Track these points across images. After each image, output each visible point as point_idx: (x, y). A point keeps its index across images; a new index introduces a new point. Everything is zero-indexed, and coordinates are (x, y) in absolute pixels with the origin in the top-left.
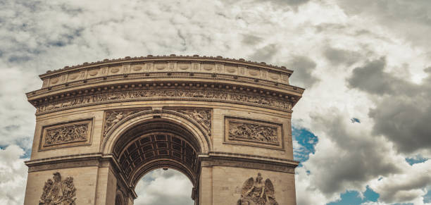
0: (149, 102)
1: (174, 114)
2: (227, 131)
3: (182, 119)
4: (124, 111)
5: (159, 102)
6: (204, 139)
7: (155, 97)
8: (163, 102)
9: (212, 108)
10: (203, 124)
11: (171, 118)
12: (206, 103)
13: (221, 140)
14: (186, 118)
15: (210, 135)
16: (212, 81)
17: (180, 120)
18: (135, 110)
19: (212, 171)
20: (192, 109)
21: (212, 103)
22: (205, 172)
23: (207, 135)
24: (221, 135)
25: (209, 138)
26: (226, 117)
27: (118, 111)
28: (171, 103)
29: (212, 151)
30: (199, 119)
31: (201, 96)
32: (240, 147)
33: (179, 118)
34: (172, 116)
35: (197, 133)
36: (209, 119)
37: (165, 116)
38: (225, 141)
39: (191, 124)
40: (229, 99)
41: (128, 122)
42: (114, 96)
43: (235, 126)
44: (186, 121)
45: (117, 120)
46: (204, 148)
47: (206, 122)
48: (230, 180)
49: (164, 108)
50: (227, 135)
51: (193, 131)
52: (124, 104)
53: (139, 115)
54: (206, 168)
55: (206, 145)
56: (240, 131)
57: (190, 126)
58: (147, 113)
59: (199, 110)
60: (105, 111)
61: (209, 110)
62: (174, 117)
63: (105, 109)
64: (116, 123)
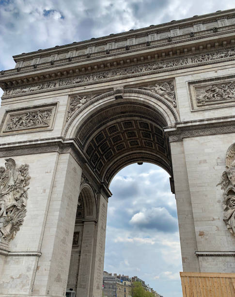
0: (110, 83)
1: (135, 92)
2: (194, 98)
3: (144, 96)
4: (87, 95)
5: (120, 81)
6: (169, 113)
7: (116, 77)
8: (124, 81)
9: (174, 78)
10: (166, 96)
11: (133, 96)
12: (167, 73)
13: (189, 109)
14: (148, 95)
15: (175, 107)
16: (169, 47)
17: (142, 98)
18: (97, 93)
19: (182, 145)
20: (153, 83)
21: (173, 72)
22: (174, 148)
23: (172, 106)
24: (188, 103)
25: (174, 110)
26: (190, 83)
27: (81, 95)
28: (132, 81)
29: (179, 121)
30: (161, 92)
31: (161, 68)
32: (212, 111)
33: (141, 96)
34: (133, 95)
35: (161, 108)
36: (172, 89)
37: (128, 96)
38: (193, 109)
39: (153, 100)
40: (190, 63)
41: (92, 106)
42: (79, 80)
43: (203, 91)
44: (148, 98)
45: (80, 105)
46: (170, 121)
47: (169, 94)
48: (207, 151)
49: (125, 87)
50: (195, 102)
51: (157, 106)
52: (87, 87)
53: (102, 98)
54: (175, 143)
55: (172, 118)
56: (210, 95)
57: (153, 102)
58: (110, 95)
59: (160, 82)
60: (69, 95)
61: (170, 81)
62: (136, 95)
63: (70, 93)
64: (79, 107)
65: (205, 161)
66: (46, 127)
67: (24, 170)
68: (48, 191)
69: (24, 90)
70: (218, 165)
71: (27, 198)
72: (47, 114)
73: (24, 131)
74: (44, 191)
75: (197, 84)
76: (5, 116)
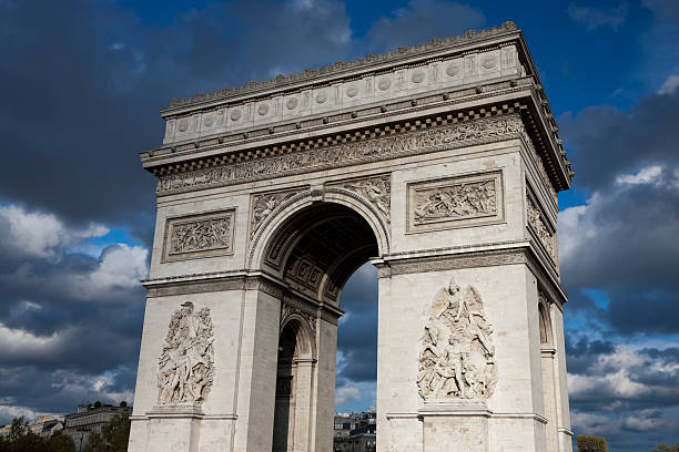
0: (307, 176)
1: (340, 192)
2: (411, 211)
3: (351, 200)
4: (275, 194)
5: (320, 174)
6: (382, 232)
7: (313, 166)
8: (325, 174)
9: (390, 173)
10: (379, 204)
11: (338, 199)
12: (382, 164)
13: (403, 230)
15: (389, 223)
17: (349, 203)
18: (291, 191)
19: (390, 283)
20: (365, 180)
21: (390, 163)
22: (383, 287)
23: (384, 223)
24: (403, 219)
25: (387, 227)
26: (409, 185)
27: (270, 194)
28: (334, 174)
29: (389, 251)
31: (374, 153)
33: (348, 199)
34: (338, 196)
35: (373, 223)
36: (388, 192)
37: (329, 198)
38: (408, 229)
39: (363, 207)
41: (282, 213)
42: (262, 167)
43: (426, 197)
44: (357, 203)
47: (383, 199)
49: (325, 184)
50: (412, 216)
51: (367, 219)
52: (275, 181)
53: (295, 201)
54: (384, 280)
55: (384, 239)
57: (362, 211)
59: (373, 179)
60: (251, 195)
62: (342, 197)
63: (251, 191)
64: (266, 216)
65: (411, 309)
66: (224, 250)
67: (204, 316)
68: (236, 344)
69: (187, 181)
70: (424, 314)
71: (212, 352)
72: (225, 226)
73: (197, 255)
74: (233, 344)
75: (419, 186)
76: (167, 227)
